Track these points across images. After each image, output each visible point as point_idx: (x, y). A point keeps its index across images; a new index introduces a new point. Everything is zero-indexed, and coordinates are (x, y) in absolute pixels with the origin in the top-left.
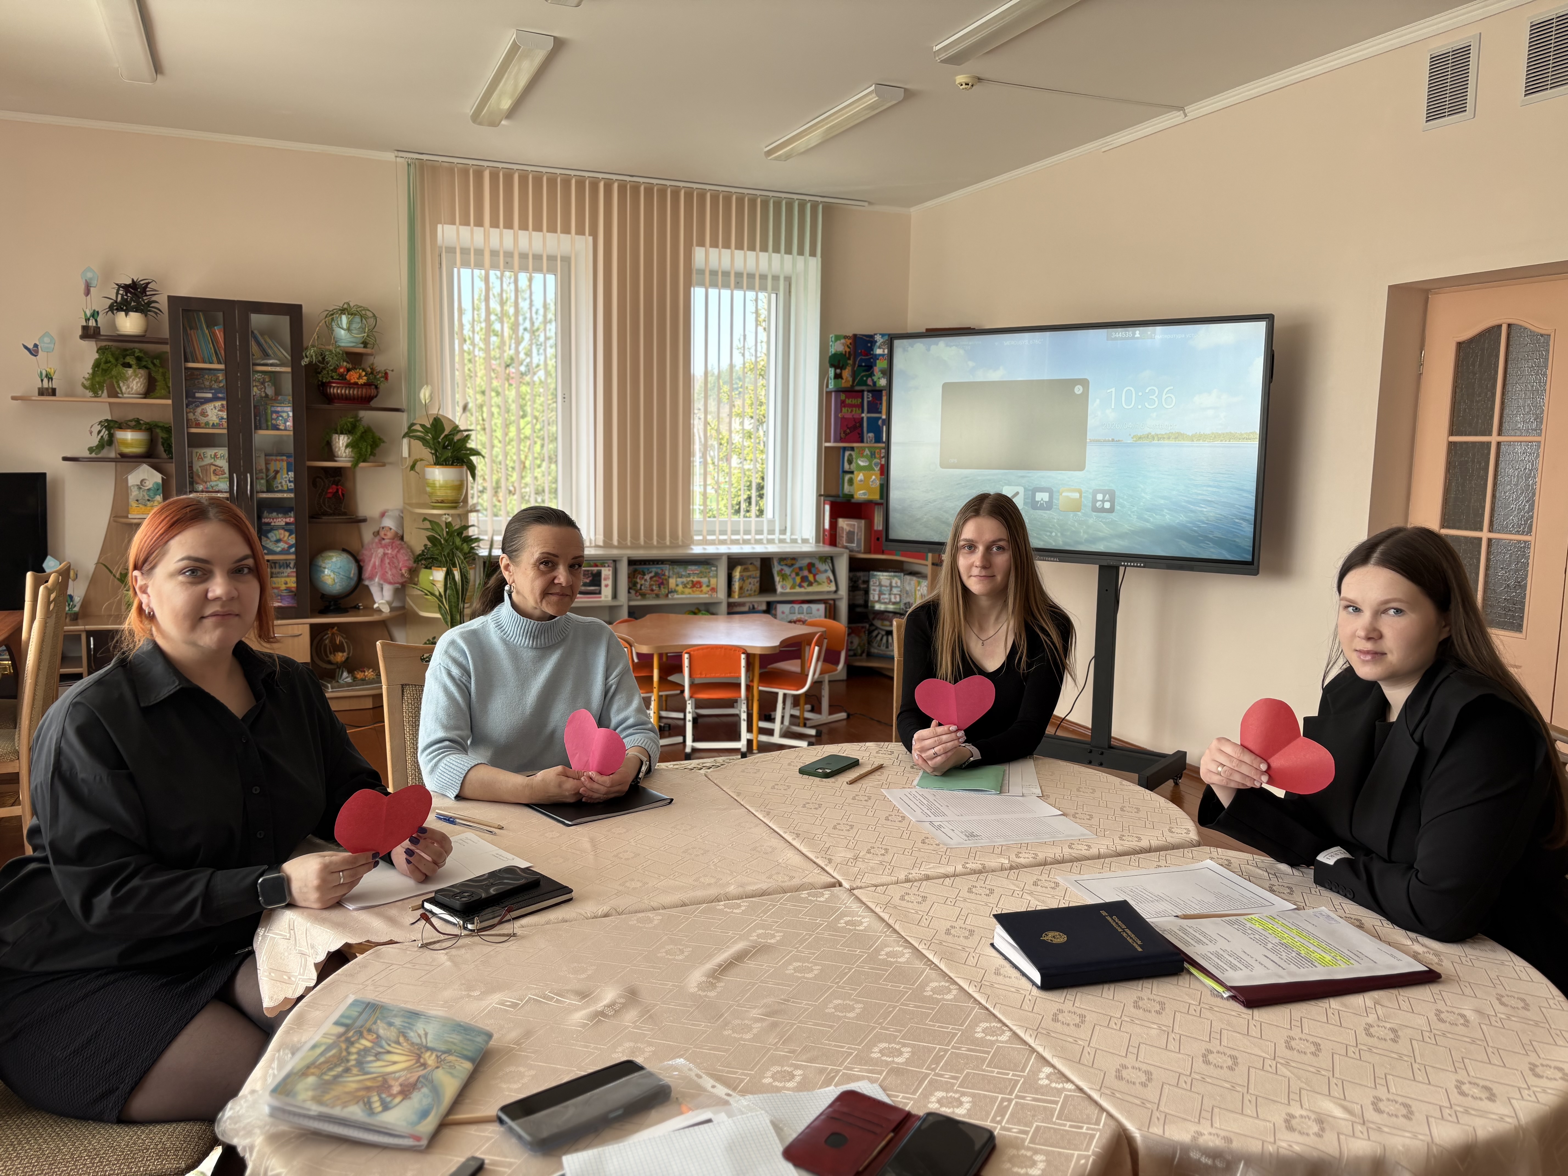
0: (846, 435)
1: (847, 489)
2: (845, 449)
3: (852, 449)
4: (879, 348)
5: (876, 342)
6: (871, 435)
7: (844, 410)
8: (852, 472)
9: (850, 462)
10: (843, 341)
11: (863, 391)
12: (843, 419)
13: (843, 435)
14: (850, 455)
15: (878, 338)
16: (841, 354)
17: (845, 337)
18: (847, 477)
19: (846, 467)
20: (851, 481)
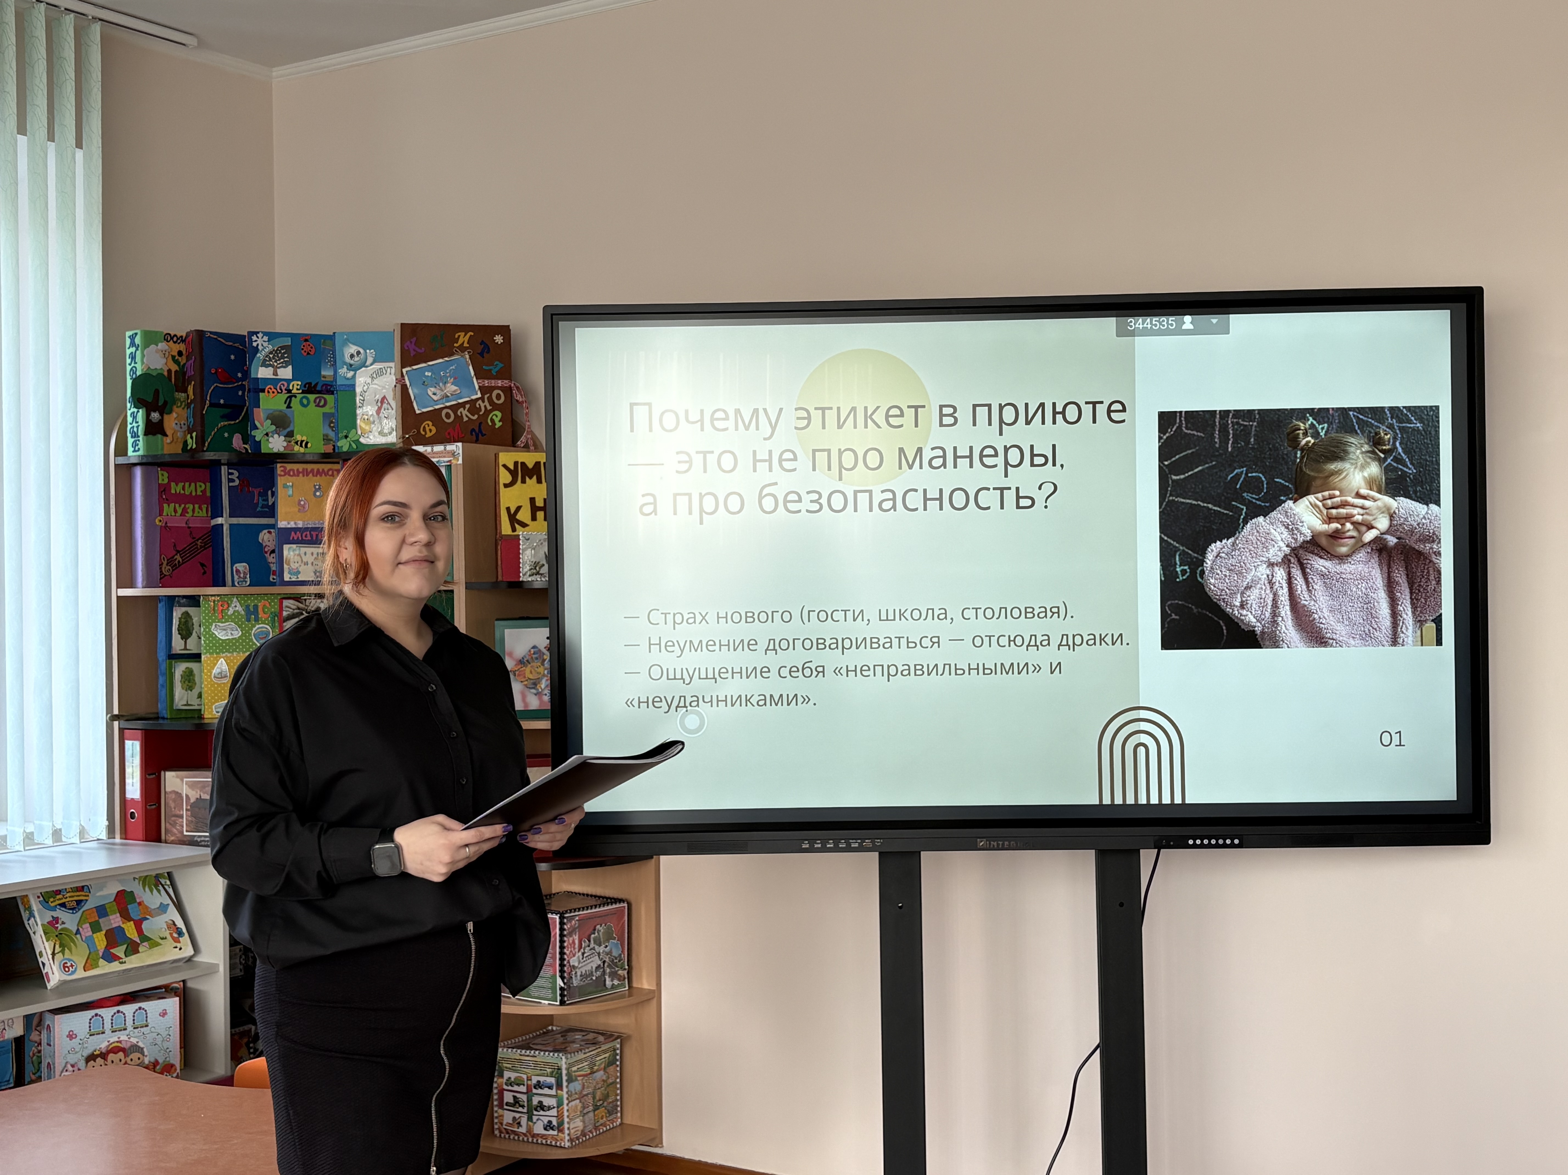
0: (174, 567)
1: (181, 697)
2: (171, 601)
3: (194, 601)
4: (264, 364)
5: (256, 350)
6: (242, 567)
7: (168, 509)
8: (197, 657)
9: (186, 631)
10: (162, 345)
11: (215, 465)
12: (165, 528)
13: (166, 569)
14: (186, 615)
15: (260, 341)
16: (160, 375)
17: (169, 338)
18: (180, 668)
19: (178, 644)
20: (189, 679)
